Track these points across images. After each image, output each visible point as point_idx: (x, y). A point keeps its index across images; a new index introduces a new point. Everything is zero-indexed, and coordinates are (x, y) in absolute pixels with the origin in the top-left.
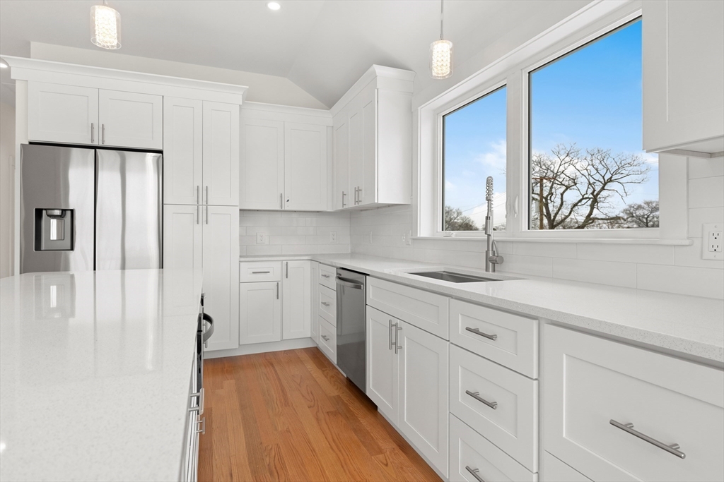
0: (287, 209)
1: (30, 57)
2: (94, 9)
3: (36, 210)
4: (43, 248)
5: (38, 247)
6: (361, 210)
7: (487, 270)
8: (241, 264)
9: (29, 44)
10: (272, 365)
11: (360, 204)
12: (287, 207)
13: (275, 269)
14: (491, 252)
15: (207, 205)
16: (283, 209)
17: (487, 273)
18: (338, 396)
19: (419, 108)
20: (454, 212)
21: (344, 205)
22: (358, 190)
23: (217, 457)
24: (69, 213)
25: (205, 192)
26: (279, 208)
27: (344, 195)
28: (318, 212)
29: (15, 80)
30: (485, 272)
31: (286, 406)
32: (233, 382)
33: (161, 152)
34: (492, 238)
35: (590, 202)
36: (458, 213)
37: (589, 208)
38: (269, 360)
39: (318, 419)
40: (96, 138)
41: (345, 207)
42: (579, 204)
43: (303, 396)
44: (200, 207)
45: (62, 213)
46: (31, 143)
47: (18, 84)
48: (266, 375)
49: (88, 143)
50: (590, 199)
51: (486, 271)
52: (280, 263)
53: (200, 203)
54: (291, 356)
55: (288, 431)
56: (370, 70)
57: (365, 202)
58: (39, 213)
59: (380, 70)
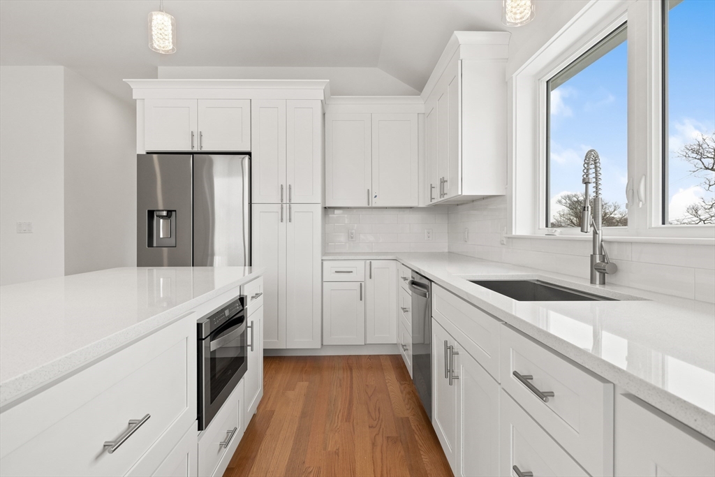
0: (374, 205)
1: (157, 78)
2: (152, 15)
3: (148, 211)
4: (155, 245)
5: (150, 244)
6: (458, 205)
7: (592, 281)
8: (324, 262)
9: (157, 68)
10: (351, 370)
11: (446, 197)
12: (376, 203)
13: (359, 268)
14: (598, 256)
15: (290, 203)
16: (370, 205)
17: (593, 286)
18: (408, 418)
19: (514, 75)
20: (610, 206)
21: (432, 199)
22: (443, 181)
23: (255, 470)
24: (174, 213)
25: (288, 190)
26: (366, 205)
27: (432, 187)
28: (411, 208)
29: (136, 100)
30: (588, 284)
31: (346, 421)
32: (306, 384)
33: (249, 154)
34: (600, 237)
36: (615, 206)
38: (350, 363)
39: (374, 444)
40: (195, 145)
41: (434, 201)
43: (369, 412)
44: (284, 205)
45: (168, 213)
46: (148, 153)
47: (138, 102)
48: (340, 380)
49: (189, 149)
51: (592, 283)
52: (363, 262)
53: (284, 202)
54: (374, 362)
55: (337, 453)
56: (453, 38)
57: (451, 194)
58: (151, 214)
59: (462, 37)
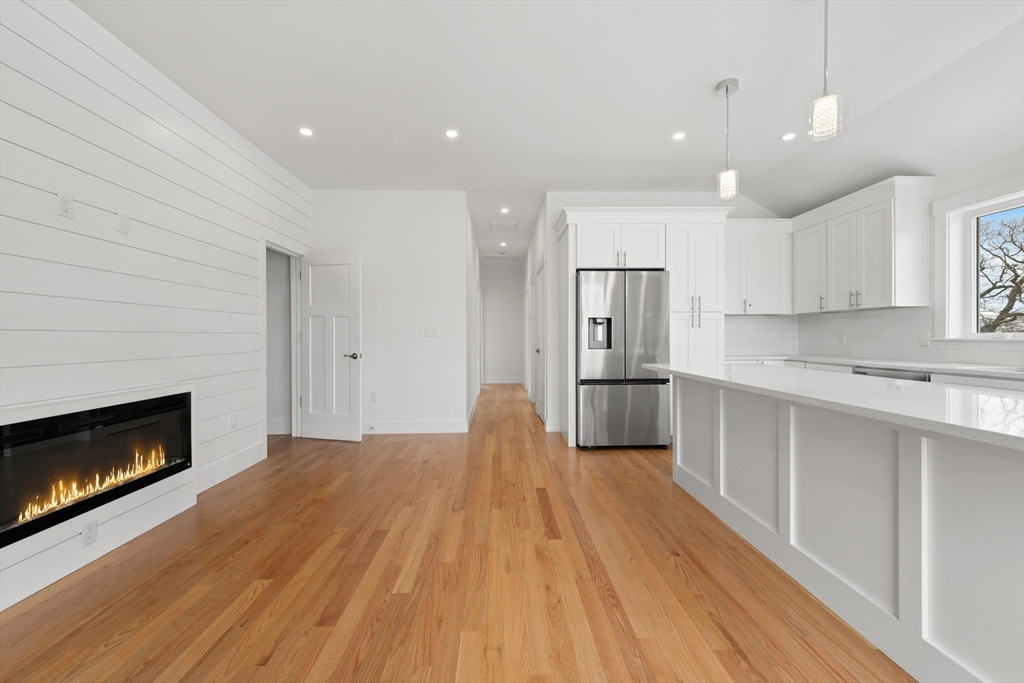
11: (860, 307)
12: (750, 311)
15: (699, 312)
16: (746, 313)
19: (948, 212)
21: (822, 308)
22: (855, 294)
26: (743, 313)
27: (822, 298)
33: (663, 270)
35: (1008, 292)
37: (1006, 301)
40: (620, 263)
42: (988, 295)
46: (578, 270)
49: (615, 267)
50: (1006, 288)
